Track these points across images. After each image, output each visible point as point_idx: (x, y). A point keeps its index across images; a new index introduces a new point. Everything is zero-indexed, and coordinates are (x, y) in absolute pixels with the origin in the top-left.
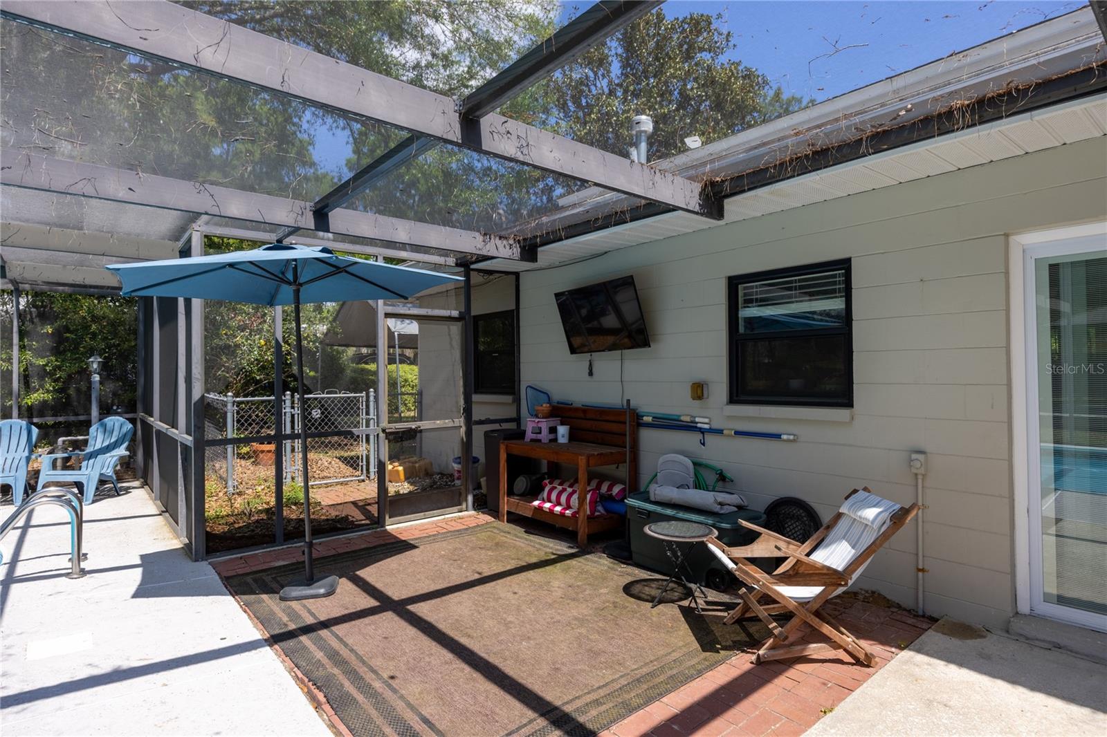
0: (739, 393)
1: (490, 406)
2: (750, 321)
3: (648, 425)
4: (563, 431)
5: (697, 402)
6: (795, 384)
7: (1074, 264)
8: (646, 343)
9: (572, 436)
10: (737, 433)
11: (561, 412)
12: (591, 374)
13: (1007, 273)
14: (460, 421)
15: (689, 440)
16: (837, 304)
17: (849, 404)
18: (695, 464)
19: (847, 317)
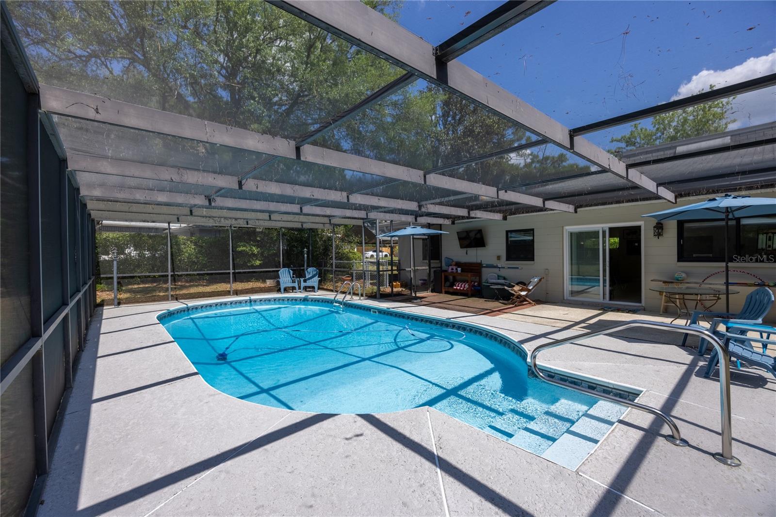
0: (509, 258)
1: (434, 263)
2: (511, 241)
3: (484, 267)
4: (459, 269)
5: (498, 261)
6: (522, 256)
7: (574, 233)
8: (485, 246)
9: (462, 271)
10: (508, 268)
11: (458, 264)
12: (467, 254)
13: (563, 234)
14: (427, 268)
15: (496, 270)
16: (531, 238)
17: (533, 260)
18: (498, 276)
19: (533, 241)
